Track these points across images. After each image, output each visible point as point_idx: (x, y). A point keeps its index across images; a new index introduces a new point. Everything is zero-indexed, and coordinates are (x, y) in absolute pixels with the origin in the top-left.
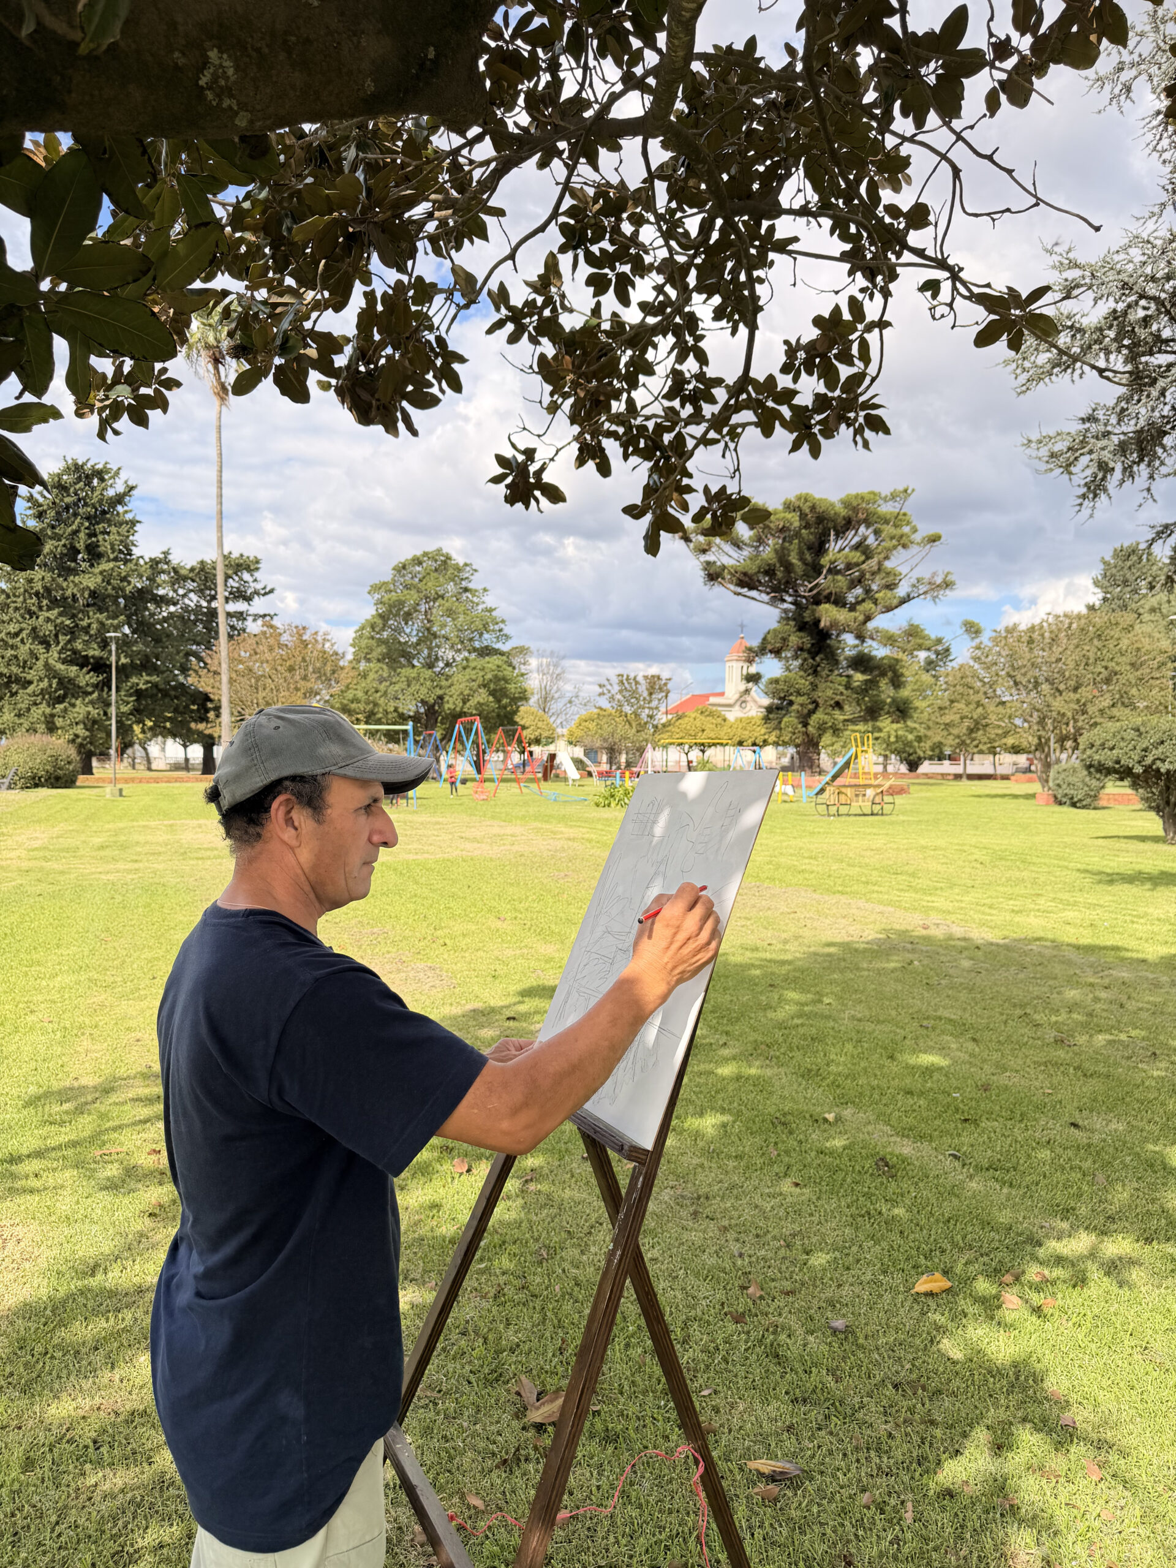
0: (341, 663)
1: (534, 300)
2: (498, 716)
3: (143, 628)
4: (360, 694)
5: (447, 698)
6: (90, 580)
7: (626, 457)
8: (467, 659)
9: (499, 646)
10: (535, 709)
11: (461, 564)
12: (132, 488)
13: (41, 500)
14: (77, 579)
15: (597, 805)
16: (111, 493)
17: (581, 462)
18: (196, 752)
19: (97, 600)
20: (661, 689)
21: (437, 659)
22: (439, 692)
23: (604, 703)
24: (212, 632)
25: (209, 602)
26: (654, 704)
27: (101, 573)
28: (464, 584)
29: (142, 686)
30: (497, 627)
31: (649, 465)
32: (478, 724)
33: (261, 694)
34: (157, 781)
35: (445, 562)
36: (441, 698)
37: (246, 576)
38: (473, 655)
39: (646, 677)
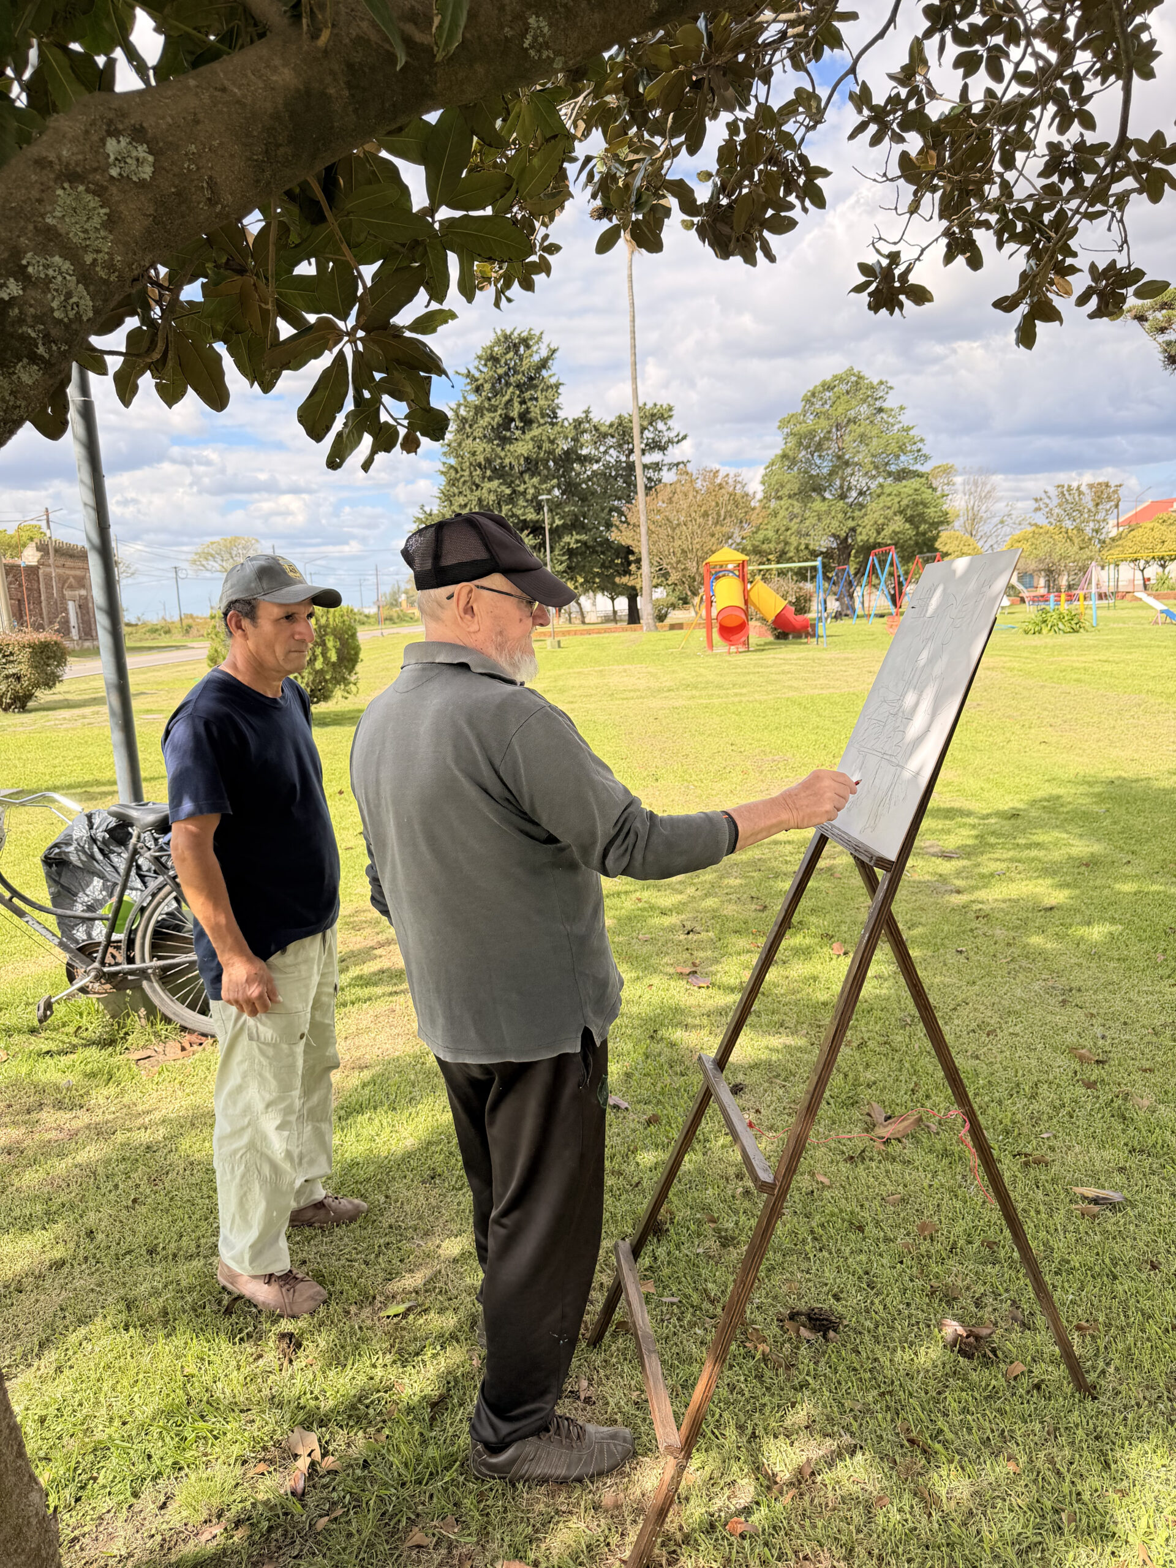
0: (753, 504)
1: (898, 94)
2: (917, 543)
3: (571, 488)
4: (771, 534)
5: (859, 530)
6: (523, 447)
7: (1000, 245)
8: (881, 486)
9: (918, 467)
10: (960, 533)
11: (875, 382)
12: (554, 351)
13: (477, 374)
14: (512, 448)
15: (1026, 632)
16: (536, 358)
17: (949, 258)
18: (622, 603)
19: (532, 465)
20: (1109, 499)
21: (849, 489)
22: (851, 524)
23: (1040, 519)
24: (631, 484)
25: (628, 456)
26: (1099, 517)
27: (532, 439)
28: (878, 404)
29: (573, 546)
30: (915, 448)
31: (1026, 249)
32: (893, 555)
33: (678, 543)
34: (589, 632)
35: (857, 383)
36: (853, 530)
37: (660, 425)
38: (890, 480)
39: (1091, 486)
